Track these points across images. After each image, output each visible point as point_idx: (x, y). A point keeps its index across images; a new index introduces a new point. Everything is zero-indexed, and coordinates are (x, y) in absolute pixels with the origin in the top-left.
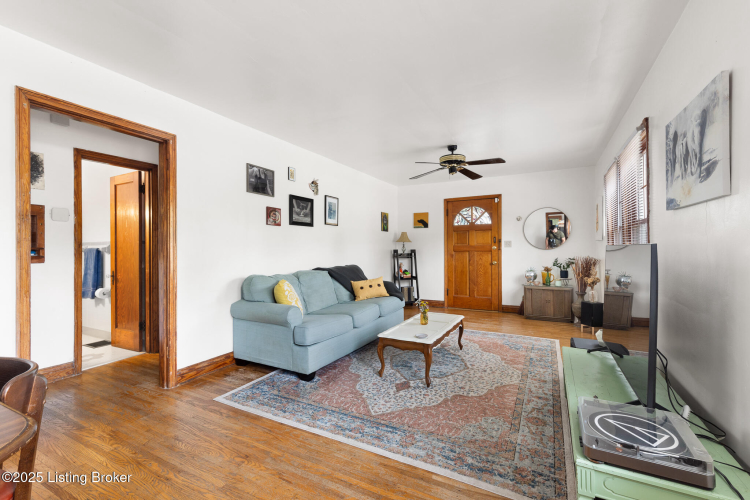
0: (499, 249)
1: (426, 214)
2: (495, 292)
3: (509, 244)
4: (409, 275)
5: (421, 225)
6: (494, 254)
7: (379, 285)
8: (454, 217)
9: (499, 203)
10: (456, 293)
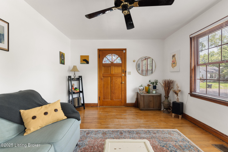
0: (125, 76)
1: (88, 56)
2: (123, 97)
3: (130, 73)
4: (78, 91)
5: (85, 62)
6: (123, 78)
7: (56, 110)
8: (103, 59)
9: (125, 53)
10: (104, 99)
